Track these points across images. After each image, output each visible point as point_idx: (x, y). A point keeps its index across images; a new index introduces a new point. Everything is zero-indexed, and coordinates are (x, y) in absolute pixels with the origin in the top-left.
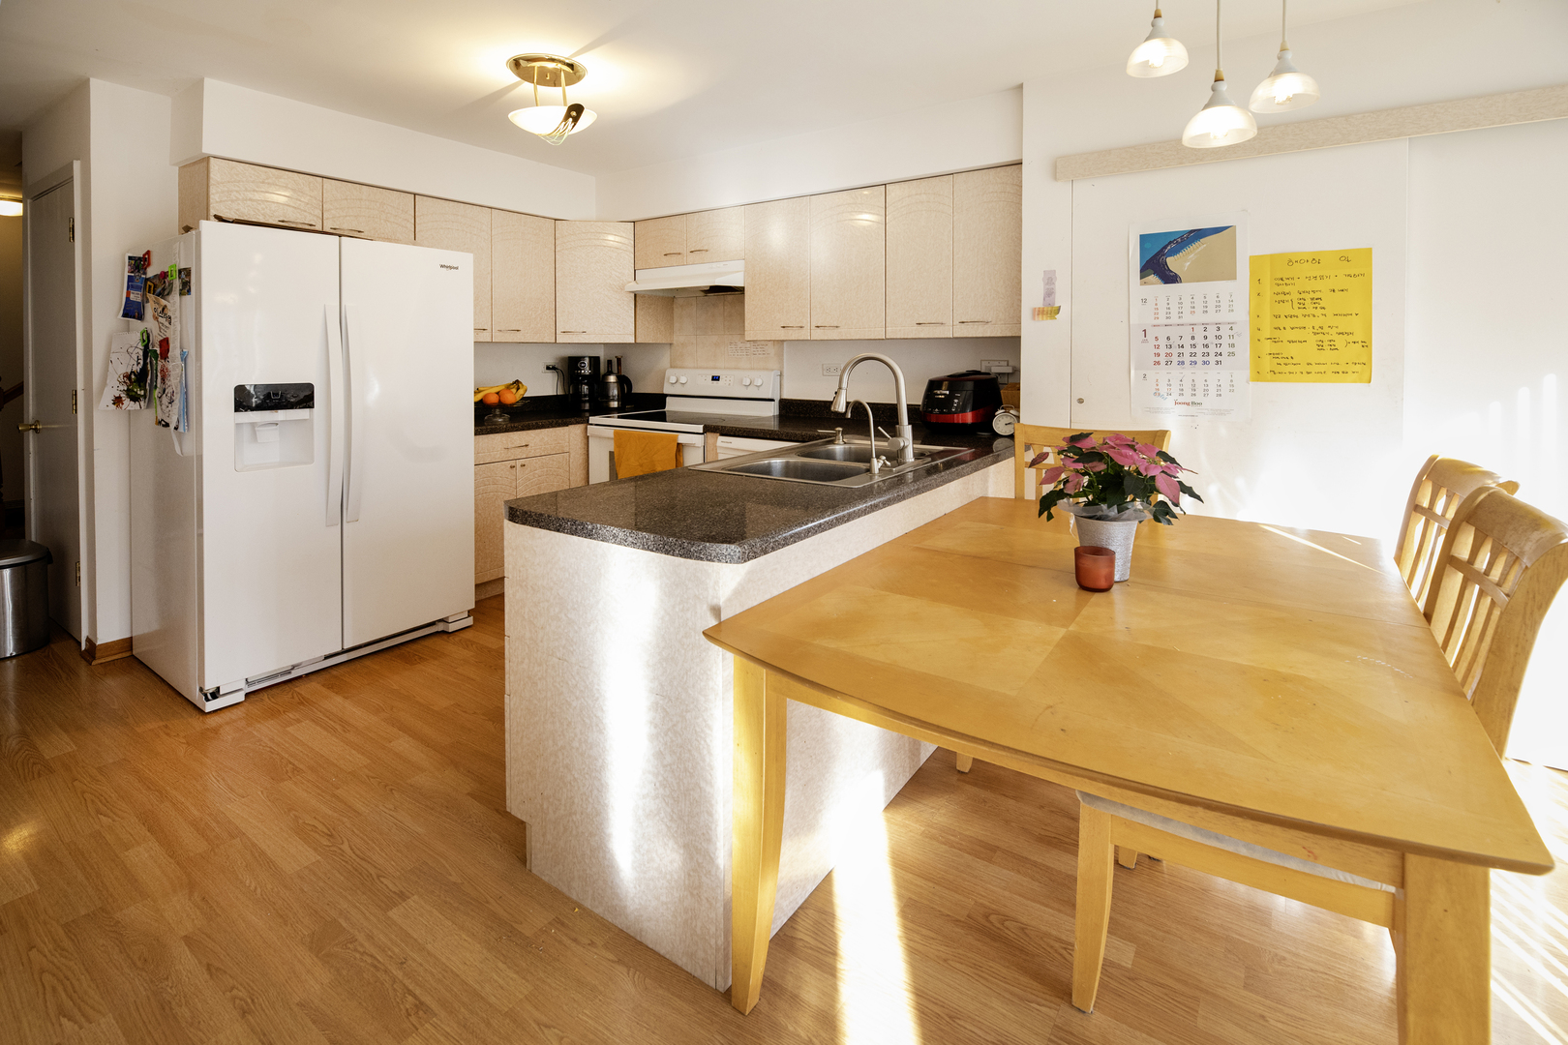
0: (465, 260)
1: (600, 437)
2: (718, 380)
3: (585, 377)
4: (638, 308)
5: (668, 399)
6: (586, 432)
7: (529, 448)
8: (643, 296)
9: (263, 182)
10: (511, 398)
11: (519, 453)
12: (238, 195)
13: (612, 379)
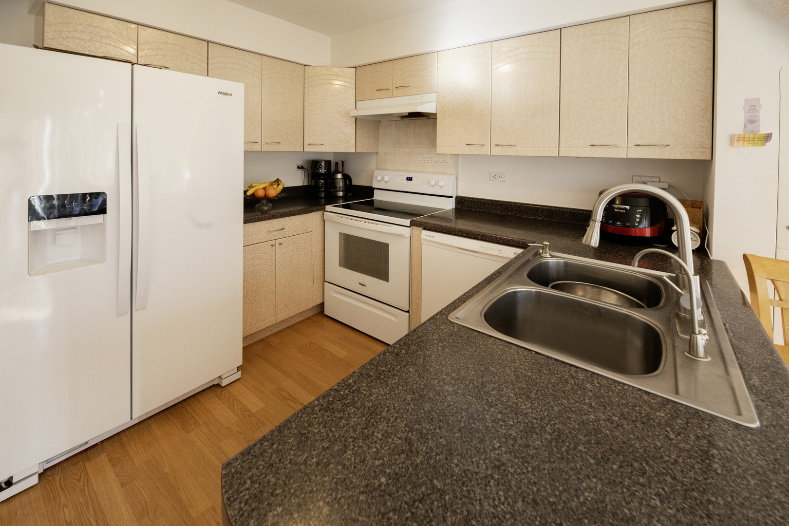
0: (237, 88)
1: (333, 222)
2: (411, 180)
3: (322, 174)
4: (357, 128)
5: (375, 191)
6: (323, 216)
7: (285, 230)
8: (361, 120)
9: (89, 25)
10: (273, 192)
11: (278, 235)
12: (68, 34)
13: (339, 176)
